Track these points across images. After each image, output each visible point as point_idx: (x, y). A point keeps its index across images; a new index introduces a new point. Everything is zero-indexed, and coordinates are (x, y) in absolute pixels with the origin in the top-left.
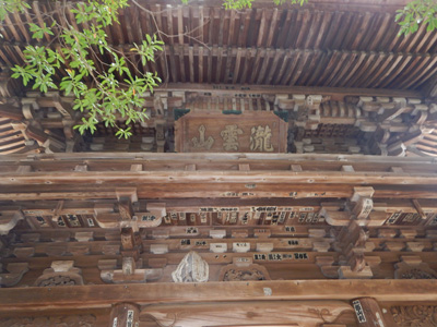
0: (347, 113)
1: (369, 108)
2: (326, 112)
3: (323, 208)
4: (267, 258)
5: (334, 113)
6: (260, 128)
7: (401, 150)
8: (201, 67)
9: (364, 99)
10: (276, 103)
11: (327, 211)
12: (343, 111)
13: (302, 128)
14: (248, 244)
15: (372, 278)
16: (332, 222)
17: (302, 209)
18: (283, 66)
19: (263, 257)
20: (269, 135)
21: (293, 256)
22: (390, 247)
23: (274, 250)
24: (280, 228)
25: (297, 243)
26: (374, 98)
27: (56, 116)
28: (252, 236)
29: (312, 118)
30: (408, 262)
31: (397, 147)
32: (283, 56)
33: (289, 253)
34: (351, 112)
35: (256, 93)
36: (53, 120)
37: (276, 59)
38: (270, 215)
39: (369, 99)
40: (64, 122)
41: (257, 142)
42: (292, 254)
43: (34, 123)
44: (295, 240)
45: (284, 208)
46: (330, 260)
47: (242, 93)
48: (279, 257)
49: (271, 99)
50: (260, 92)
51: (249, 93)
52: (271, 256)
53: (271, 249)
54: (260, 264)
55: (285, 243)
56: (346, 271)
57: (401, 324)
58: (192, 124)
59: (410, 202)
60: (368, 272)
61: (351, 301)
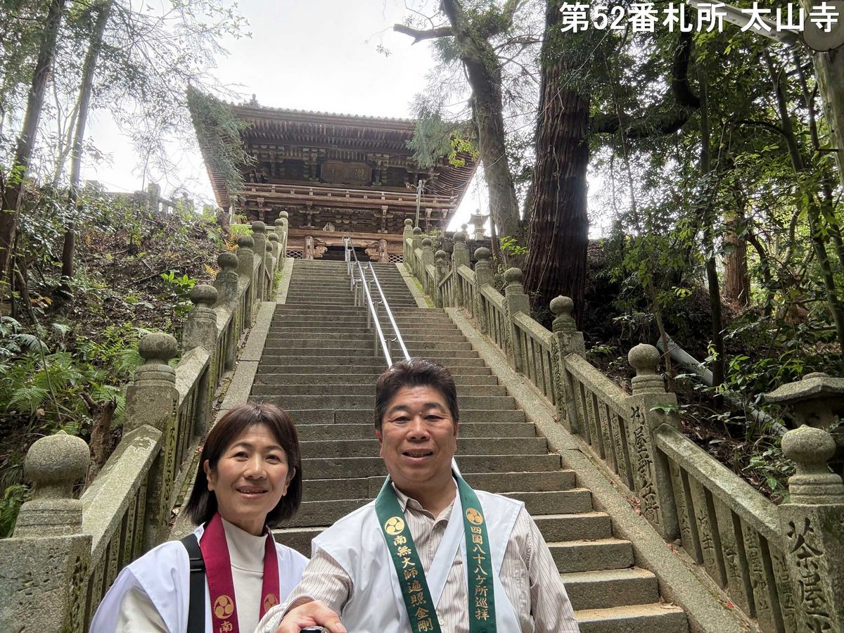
0: (401, 163)
1: (410, 163)
2: (392, 162)
3: (373, 211)
5: (395, 163)
8: (333, 142)
9: (408, 158)
10: (368, 157)
11: (375, 212)
12: (399, 162)
13: (378, 170)
15: (388, 234)
16: (376, 216)
17: (367, 211)
22: (398, 224)
24: (361, 216)
32: (369, 142)
34: (403, 163)
35: (359, 151)
36: (265, 158)
37: (366, 142)
40: (271, 161)
44: (365, 220)
45: (361, 210)
46: (376, 228)
47: (352, 150)
49: (366, 154)
51: (356, 151)
55: (362, 221)
56: (379, 231)
57: (392, 247)
58: (328, 166)
59: (403, 211)
60: (386, 232)
61: (378, 240)
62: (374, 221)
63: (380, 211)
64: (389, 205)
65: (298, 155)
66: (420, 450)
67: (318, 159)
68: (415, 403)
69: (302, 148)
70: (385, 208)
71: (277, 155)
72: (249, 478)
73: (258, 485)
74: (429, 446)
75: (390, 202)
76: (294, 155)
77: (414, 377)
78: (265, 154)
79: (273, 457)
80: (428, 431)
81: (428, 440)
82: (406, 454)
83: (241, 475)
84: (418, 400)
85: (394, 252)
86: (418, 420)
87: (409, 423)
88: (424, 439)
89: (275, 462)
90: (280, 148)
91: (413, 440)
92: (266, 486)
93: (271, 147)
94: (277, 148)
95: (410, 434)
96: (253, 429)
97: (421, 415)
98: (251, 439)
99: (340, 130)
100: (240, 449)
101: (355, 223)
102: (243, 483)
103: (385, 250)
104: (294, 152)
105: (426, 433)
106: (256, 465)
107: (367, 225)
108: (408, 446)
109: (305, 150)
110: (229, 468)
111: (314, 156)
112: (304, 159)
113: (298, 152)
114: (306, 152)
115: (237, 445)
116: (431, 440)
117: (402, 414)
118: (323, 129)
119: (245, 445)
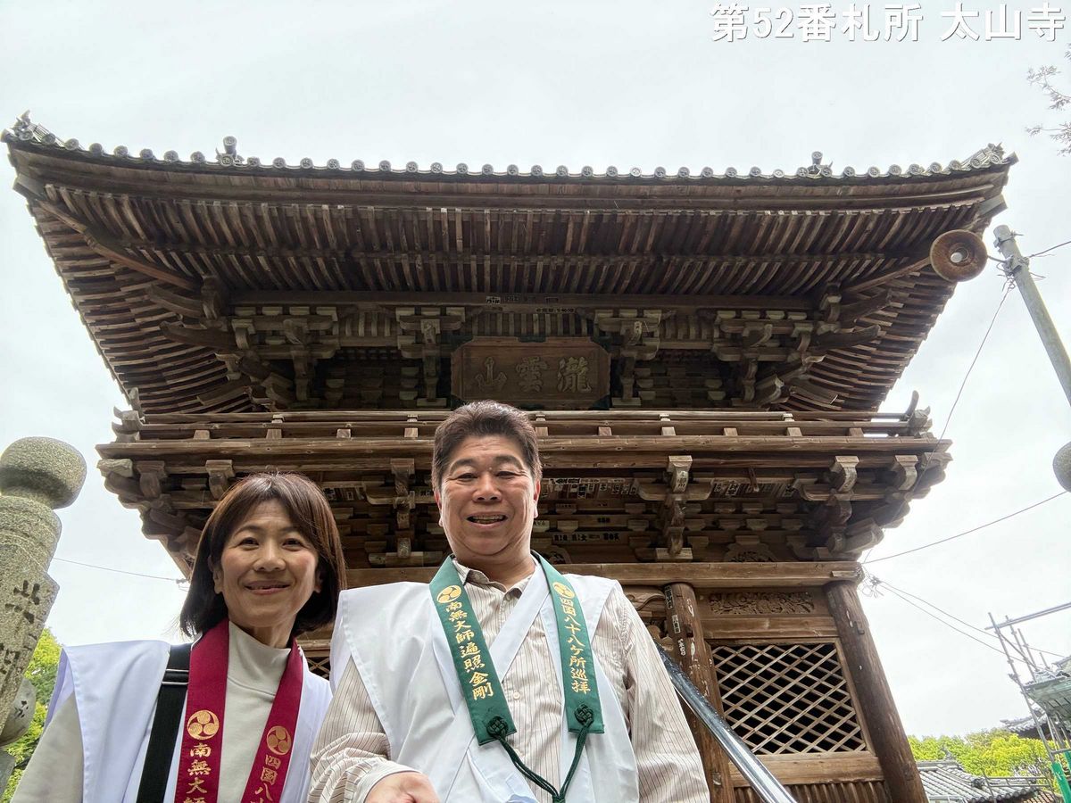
0: (699, 334)
1: (729, 329)
2: (669, 332)
3: (636, 480)
4: (570, 538)
5: (681, 335)
6: (571, 359)
7: (774, 387)
8: (487, 278)
9: (723, 315)
10: (596, 321)
11: (641, 483)
12: (693, 332)
13: (630, 358)
14: (547, 522)
15: (693, 561)
16: (646, 496)
17: (611, 480)
18: (603, 276)
19: (565, 538)
20: (584, 369)
21: (602, 537)
22: (723, 525)
23: (579, 529)
24: (590, 501)
25: (608, 520)
26: (739, 311)
27: (278, 342)
28: (554, 513)
29: (649, 343)
30: (742, 543)
31: (769, 384)
32: (602, 264)
33: (596, 533)
34: (705, 334)
35: (567, 307)
36: (276, 348)
37: (593, 268)
38: (575, 487)
39: (731, 315)
40: (294, 353)
41: (568, 379)
42: (601, 534)
43: (250, 354)
44: (606, 516)
45: (589, 479)
46: (647, 541)
47: (547, 307)
48: (584, 537)
49: (589, 316)
50: (573, 306)
51: (557, 308)
52: (574, 537)
53: (576, 528)
54: (560, 546)
55: (592, 521)
56: (661, 553)
57: (717, 612)
58: (474, 355)
59: (745, 471)
60: (687, 554)
61: (663, 588)
62: (637, 518)
63: (663, 477)
64: (694, 454)
65: (380, 334)
66: (490, 514)
67: (443, 336)
68: (483, 456)
69: (393, 308)
70: (681, 465)
71: (316, 333)
72: (261, 571)
73: (274, 579)
74: (501, 509)
75: (700, 440)
76: (367, 333)
77: (483, 423)
78: (275, 334)
79: (292, 542)
80: (500, 491)
81: (500, 502)
82: (472, 519)
83: (249, 567)
84: (488, 452)
85: (730, 633)
86: (487, 477)
87: (476, 481)
88: (494, 500)
89: (295, 547)
90: (322, 312)
91: (480, 500)
92: (286, 578)
93: (293, 311)
94: (313, 313)
95: (477, 494)
96: (261, 507)
97: (490, 472)
98: (261, 521)
99: (510, 226)
100: (248, 535)
101: (568, 527)
102: (252, 577)
103: (697, 629)
104: (367, 324)
105: (497, 493)
106: (271, 553)
107: (610, 534)
108: (474, 509)
109: (400, 313)
110: (233, 560)
111: (430, 328)
112: (402, 341)
113: (380, 324)
114: (404, 319)
115: (241, 530)
116: (504, 501)
117: (466, 470)
118: (452, 224)
119: (252, 528)
